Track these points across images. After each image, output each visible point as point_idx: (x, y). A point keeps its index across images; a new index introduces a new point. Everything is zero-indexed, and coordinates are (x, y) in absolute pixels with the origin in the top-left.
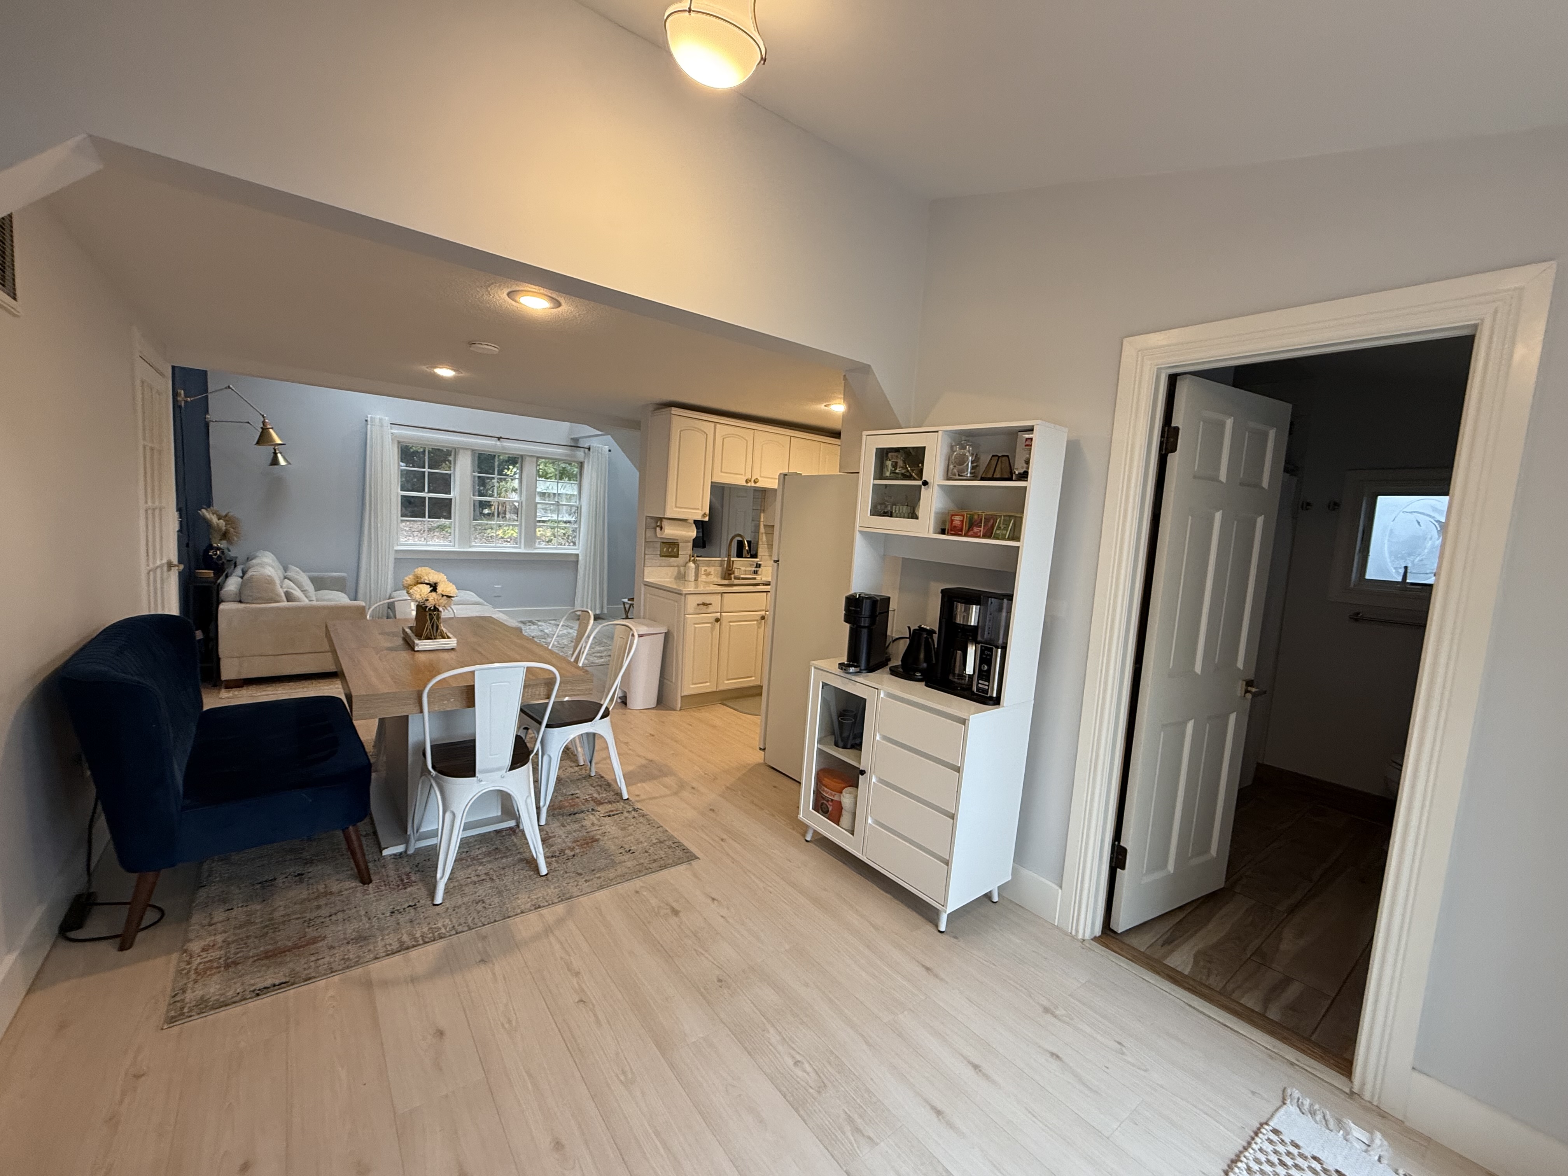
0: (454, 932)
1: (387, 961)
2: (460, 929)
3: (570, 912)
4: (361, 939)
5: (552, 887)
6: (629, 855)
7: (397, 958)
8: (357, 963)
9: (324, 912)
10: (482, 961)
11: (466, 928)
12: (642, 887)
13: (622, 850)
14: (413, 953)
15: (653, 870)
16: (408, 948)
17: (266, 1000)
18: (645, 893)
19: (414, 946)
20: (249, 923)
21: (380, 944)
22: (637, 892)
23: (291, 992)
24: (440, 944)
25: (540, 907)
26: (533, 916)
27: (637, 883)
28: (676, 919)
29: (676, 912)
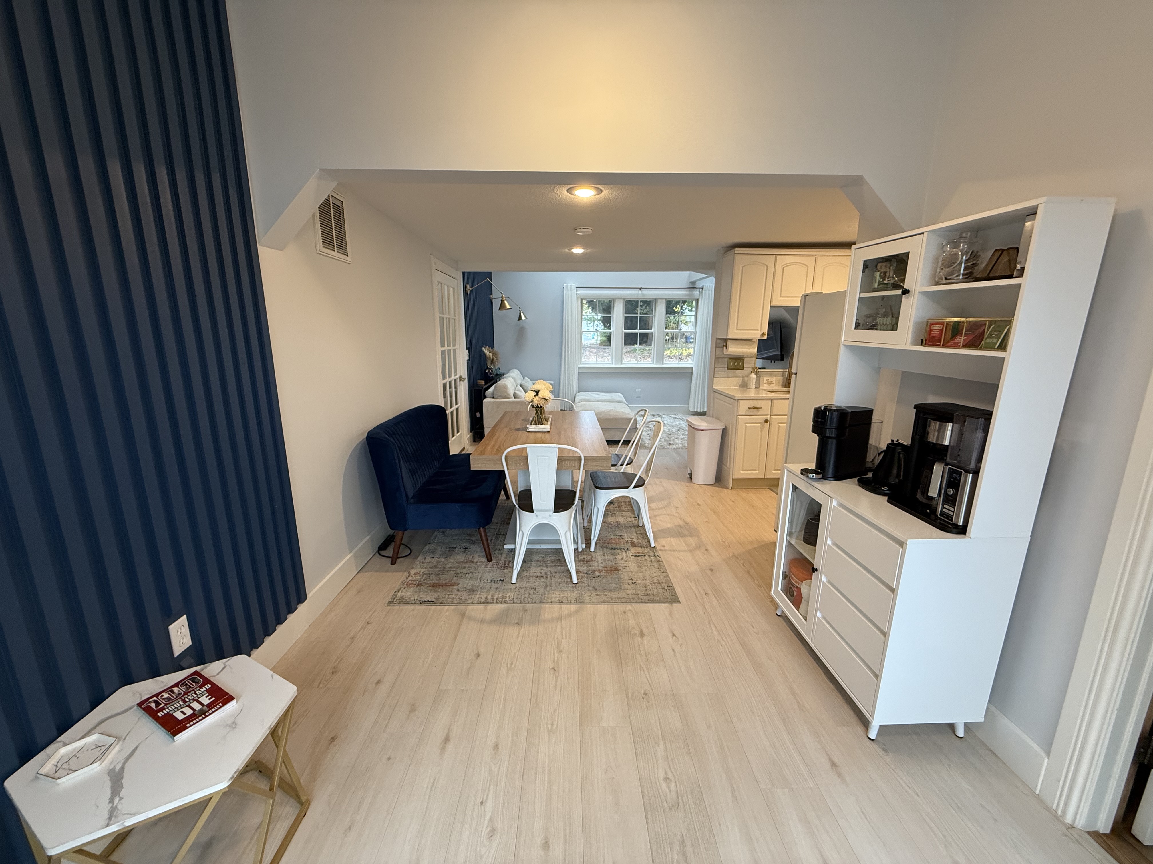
0: (512, 602)
1: (476, 607)
2: (516, 601)
3: (577, 612)
4: (472, 591)
5: (576, 592)
6: (633, 586)
7: (481, 607)
8: (464, 603)
9: (465, 571)
10: (518, 624)
11: (519, 602)
12: (630, 610)
13: (630, 582)
14: (490, 606)
15: (643, 601)
16: (488, 603)
17: (422, 607)
18: (629, 615)
19: (491, 603)
20: (435, 567)
21: (478, 596)
22: (625, 612)
23: (433, 607)
24: (503, 606)
25: (562, 602)
26: (556, 607)
27: (629, 607)
28: (639, 639)
29: (642, 635)
